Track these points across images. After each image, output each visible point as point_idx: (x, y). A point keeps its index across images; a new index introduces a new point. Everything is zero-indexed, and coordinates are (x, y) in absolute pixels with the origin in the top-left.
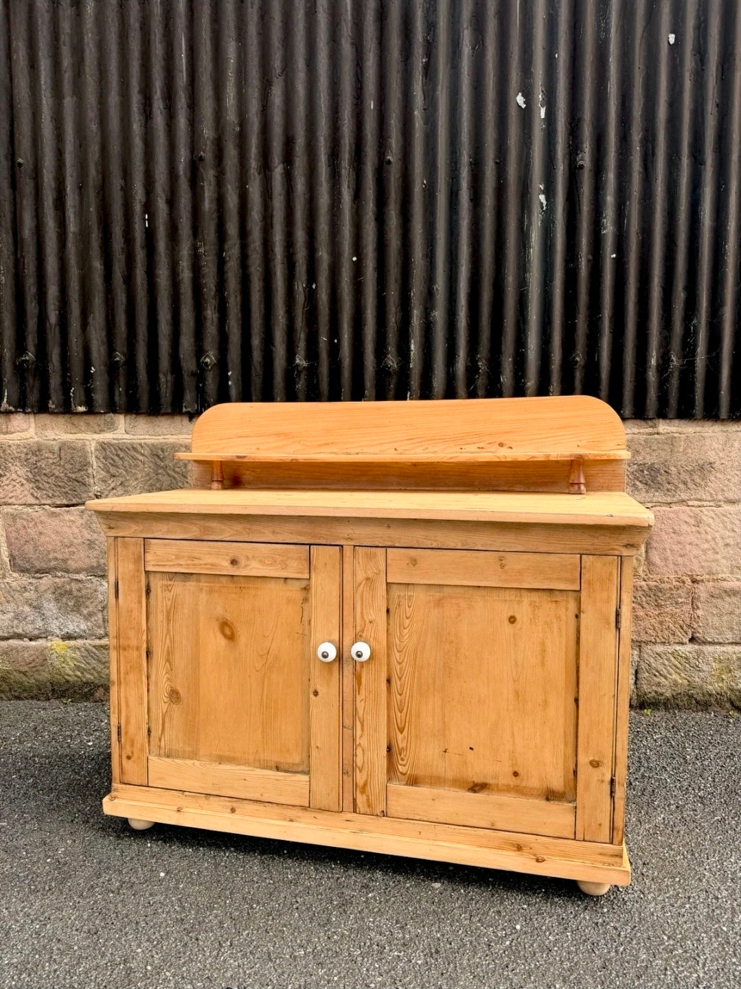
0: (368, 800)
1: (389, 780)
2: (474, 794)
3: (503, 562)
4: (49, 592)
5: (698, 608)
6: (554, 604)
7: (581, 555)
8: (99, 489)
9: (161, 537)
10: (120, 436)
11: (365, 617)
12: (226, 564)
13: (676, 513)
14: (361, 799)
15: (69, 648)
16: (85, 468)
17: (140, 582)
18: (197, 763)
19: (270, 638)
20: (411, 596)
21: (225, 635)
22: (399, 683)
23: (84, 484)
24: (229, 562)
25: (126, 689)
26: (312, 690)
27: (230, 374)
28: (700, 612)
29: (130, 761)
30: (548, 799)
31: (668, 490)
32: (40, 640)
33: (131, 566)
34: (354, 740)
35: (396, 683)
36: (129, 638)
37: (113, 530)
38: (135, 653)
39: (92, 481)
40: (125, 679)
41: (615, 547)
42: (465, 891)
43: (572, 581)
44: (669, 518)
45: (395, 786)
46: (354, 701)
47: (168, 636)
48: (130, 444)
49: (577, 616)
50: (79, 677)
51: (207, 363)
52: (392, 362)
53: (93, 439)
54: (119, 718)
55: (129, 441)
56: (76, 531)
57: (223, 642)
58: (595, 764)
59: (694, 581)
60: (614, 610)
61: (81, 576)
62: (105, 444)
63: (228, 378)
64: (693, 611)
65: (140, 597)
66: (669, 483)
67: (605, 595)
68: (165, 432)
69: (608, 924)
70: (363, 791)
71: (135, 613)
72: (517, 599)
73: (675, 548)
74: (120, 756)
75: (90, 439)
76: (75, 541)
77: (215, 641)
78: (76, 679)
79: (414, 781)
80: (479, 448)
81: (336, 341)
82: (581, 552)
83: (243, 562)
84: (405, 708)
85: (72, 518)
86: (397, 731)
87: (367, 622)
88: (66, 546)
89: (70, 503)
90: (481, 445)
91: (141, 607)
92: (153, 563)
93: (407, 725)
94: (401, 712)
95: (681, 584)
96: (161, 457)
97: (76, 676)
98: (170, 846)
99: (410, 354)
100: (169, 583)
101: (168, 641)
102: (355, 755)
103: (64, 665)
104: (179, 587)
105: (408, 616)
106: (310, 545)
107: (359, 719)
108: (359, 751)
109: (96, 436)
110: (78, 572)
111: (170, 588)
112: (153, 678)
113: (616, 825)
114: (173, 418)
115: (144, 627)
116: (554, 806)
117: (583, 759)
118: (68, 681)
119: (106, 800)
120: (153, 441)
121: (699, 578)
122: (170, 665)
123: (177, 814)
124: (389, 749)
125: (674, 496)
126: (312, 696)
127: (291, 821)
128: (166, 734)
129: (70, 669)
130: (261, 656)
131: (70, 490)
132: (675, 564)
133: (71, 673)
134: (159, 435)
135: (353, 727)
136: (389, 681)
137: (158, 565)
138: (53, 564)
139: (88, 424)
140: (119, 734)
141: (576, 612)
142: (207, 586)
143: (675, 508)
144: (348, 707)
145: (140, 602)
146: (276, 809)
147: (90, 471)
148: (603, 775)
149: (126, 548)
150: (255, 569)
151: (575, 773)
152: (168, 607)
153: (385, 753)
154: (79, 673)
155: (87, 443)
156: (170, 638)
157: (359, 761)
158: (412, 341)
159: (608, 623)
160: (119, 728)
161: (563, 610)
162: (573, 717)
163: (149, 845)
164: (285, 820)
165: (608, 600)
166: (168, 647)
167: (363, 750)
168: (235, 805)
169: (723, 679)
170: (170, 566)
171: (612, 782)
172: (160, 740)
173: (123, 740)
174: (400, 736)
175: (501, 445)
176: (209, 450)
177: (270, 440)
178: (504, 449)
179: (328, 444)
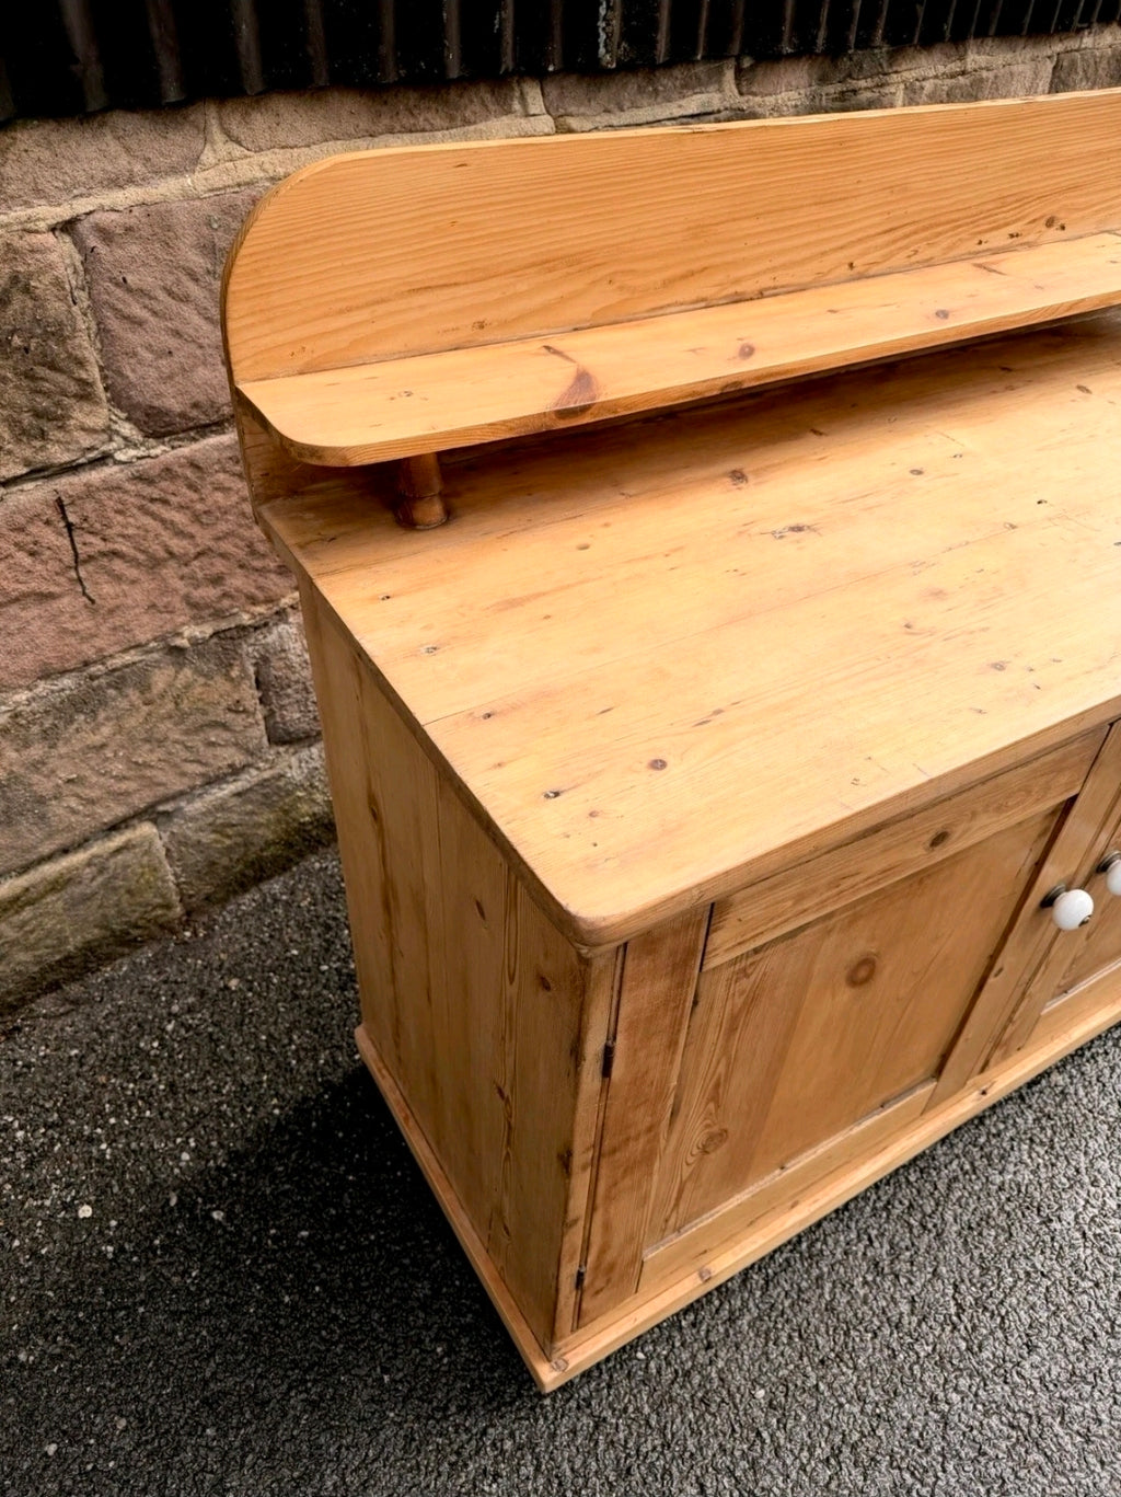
18: (743, 1196)
24: (928, 844)
54: (583, 1259)
71: (655, 1072)
80: (1012, 236)
83: (960, 829)
90: (1012, 229)
126: (991, 980)
140: (579, 1279)
175: (1050, 223)
176: (300, 362)
177: (522, 287)
178: (1053, 232)
179: (692, 273)
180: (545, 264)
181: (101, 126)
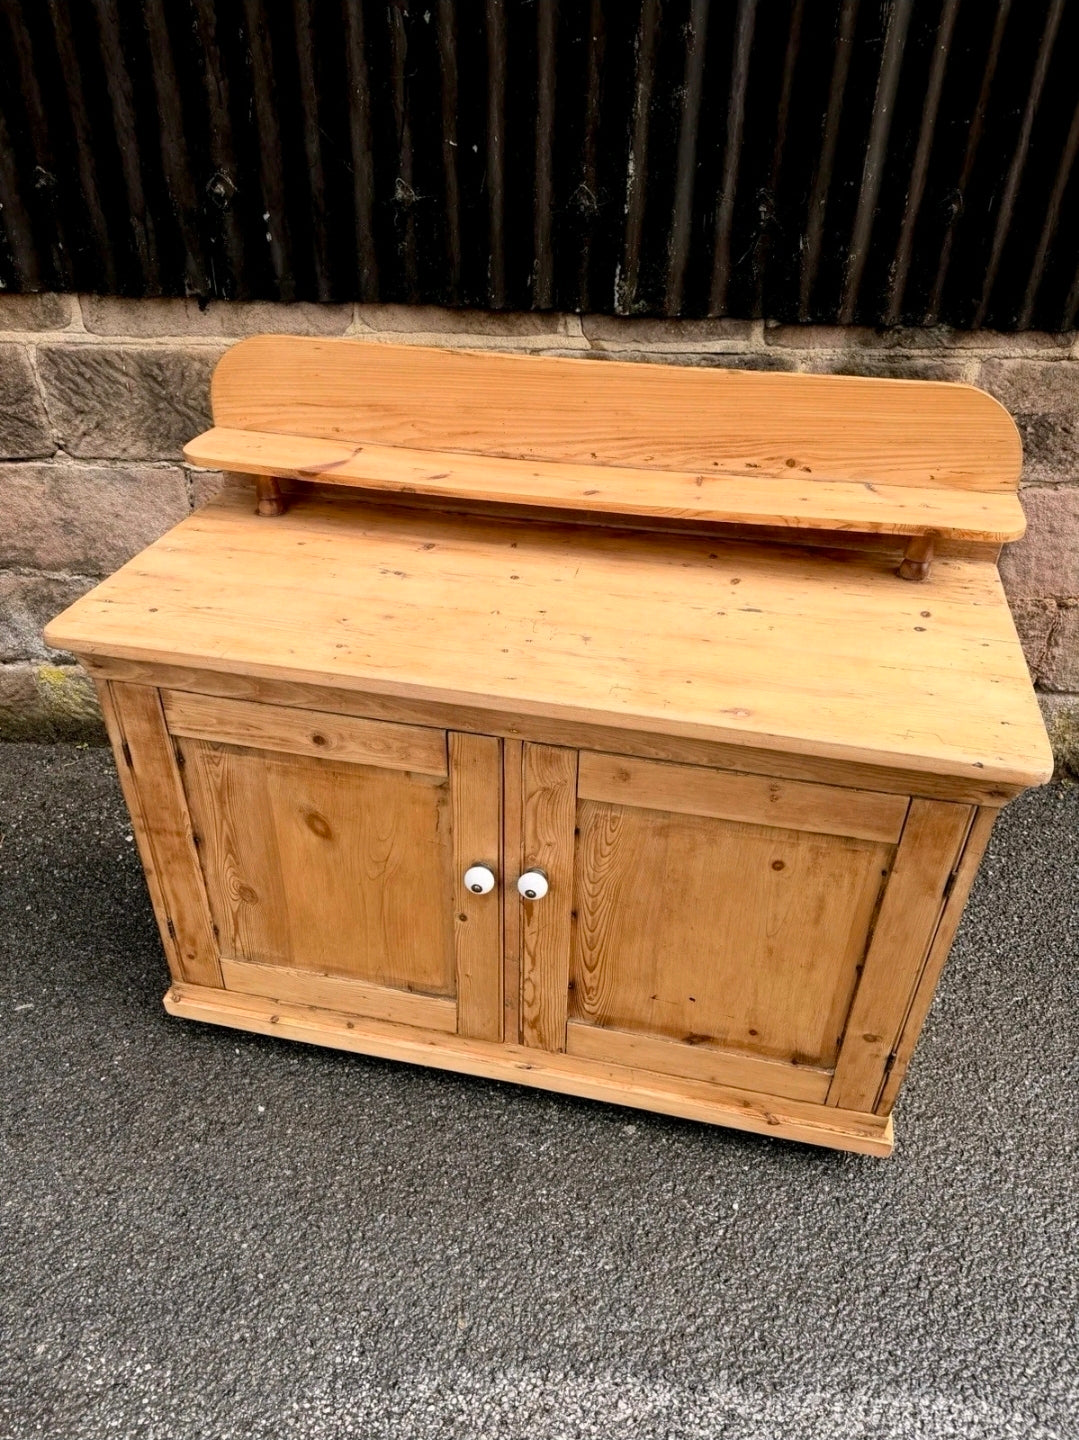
0: (540, 1035)
1: (571, 1016)
2: (691, 1047)
3: (777, 793)
4: (16, 597)
5: (1057, 644)
6: (849, 854)
7: (912, 797)
8: (60, 435)
9: (186, 689)
10: (78, 338)
11: (540, 838)
12: (307, 741)
13: (1063, 500)
14: (528, 1033)
15: (69, 677)
16: (27, 396)
17: (163, 748)
18: (293, 971)
19: (389, 843)
20: (616, 817)
21: (316, 832)
22: (590, 918)
23: (31, 425)
24: (311, 739)
25: (170, 882)
26: (457, 913)
27: (266, 216)
28: (1057, 651)
29: (194, 962)
30: (794, 1062)
31: (1060, 462)
32: (20, 663)
33: (145, 726)
34: (520, 973)
35: (585, 918)
36: (162, 821)
37: (101, 670)
38: (176, 840)
39: (44, 419)
40: (167, 870)
41: (973, 793)
42: (667, 1140)
43: (888, 832)
44: (1049, 509)
45: (576, 1025)
46: (522, 932)
47: (225, 823)
48: (97, 352)
49: (884, 873)
50: (91, 715)
51: (219, 195)
52: (588, 200)
53: (30, 343)
54: (168, 913)
55: (95, 347)
56: (38, 504)
57: (314, 839)
58: (871, 1039)
59: (1061, 606)
60: (948, 873)
61: (63, 575)
62: (53, 353)
63: (264, 227)
64: (1048, 648)
65: (169, 769)
66: (1065, 449)
67: (937, 854)
68: (159, 330)
69: (851, 1200)
70: (534, 1024)
71: (165, 789)
72: (792, 841)
73: (1045, 555)
74: (179, 954)
75: (24, 341)
76: (40, 520)
77: (300, 839)
78: (89, 717)
79: (605, 1022)
81: (475, 148)
82: (913, 793)
83: (335, 742)
84: (598, 947)
85: (26, 483)
86: (584, 968)
87: (544, 843)
88: (26, 527)
89: (16, 456)
90: (753, 460)
91: (174, 783)
92: (180, 725)
93: (600, 964)
94: (591, 949)
95: (1040, 611)
96: (160, 379)
97: (88, 713)
98: (267, 1054)
99: (626, 183)
100: (213, 753)
101: (225, 828)
102: (520, 989)
103: (65, 700)
104: (229, 762)
105: (609, 841)
106: (448, 731)
107: (529, 953)
108: (528, 986)
109: (35, 337)
110: (56, 567)
111: (216, 761)
112: (210, 870)
113: (885, 1097)
114: (169, 302)
115: (184, 808)
116: (802, 1071)
117: (853, 1031)
118: (77, 720)
119: (167, 1000)
120: (140, 348)
121: (1070, 602)
122: (234, 856)
123: (272, 1026)
124: (572, 986)
125: (1067, 473)
126: (458, 921)
127: (432, 1044)
128: (242, 933)
129: (77, 705)
130: (377, 863)
131: (10, 434)
132: (1037, 580)
133: (78, 710)
134: (150, 336)
135: (521, 958)
136: (575, 914)
137: (191, 730)
138: (10, 555)
139: (12, 312)
140: (171, 930)
141: (885, 867)
142: (277, 766)
143: (1064, 490)
144: (513, 938)
145: (170, 776)
146: (413, 1031)
147: (37, 401)
148: (880, 1050)
149: (129, 698)
150: (355, 753)
151: (840, 1042)
152: (219, 785)
153: (565, 991)
154: (91, 710)
155: (20, 349)
156: (229, 825)
157: (528, 994)
158: (631, 157)
159: (932, 887)
160: (170, 924)
161: (864, 863)
162: (850, 986)
163: (237, 1051)
164: (424, 1042)
165: (940, 862)
166: (227, 837)
167: (534, 986)
168: (352, 1021)
169: (1065, 740)
170: (211, 732)
171: (890, 1059)
172: (234, 941)
173: (179, 937)
174: (588, 975)
175: (791, 463)
176: (245, 423)
177: (358, 416)
178: (795, 471)
179: (468, 433)
180: (373, 407)
181: (297, 307)
